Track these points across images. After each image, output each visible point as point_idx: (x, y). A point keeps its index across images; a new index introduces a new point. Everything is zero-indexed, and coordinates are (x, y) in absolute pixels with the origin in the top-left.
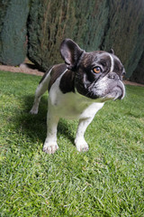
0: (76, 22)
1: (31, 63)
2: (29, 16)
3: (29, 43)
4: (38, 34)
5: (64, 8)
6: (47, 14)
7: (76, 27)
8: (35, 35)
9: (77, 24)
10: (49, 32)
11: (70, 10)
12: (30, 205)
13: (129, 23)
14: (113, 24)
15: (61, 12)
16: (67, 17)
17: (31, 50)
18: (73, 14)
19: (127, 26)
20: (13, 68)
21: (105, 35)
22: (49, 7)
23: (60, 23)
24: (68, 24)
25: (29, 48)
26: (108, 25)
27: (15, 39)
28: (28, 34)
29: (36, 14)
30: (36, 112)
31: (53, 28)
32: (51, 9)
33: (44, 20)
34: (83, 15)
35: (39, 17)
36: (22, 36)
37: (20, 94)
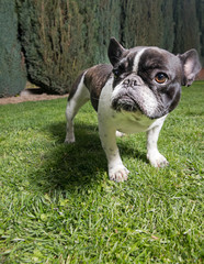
0: (83, 19)
1: (35, 87)
2: (19, 25)
3: (26, 61)
4: (36, 46)
5: (63, 5)
6: (43, 18)
7: (84, 26)
8: (33, 48)
9: (85, 21)
10: (51, 40)
11: (71, 5)
12: (135, 248)
13: (149, 6)
14: (129, 11)
15: (59, 10)
16: (70, 15)
17: (31, 69)
18: (77, 10)
19: (147, 10)
20: (13, 98)
21: (122, 28)
22: (43, 8)
23: (62, 26)
24: (72, 24)
25: (28, 67)
26: (123, 15)
27: (7, 60)
28: (23, 50)
29: (29, 20)
30: (73, 140)
31: (54, 34)
32: (47, 9)
33: (40, 25)
34: (88, 8)
35: (33, 24)
36: (16, 53)
37: (39, 125)
